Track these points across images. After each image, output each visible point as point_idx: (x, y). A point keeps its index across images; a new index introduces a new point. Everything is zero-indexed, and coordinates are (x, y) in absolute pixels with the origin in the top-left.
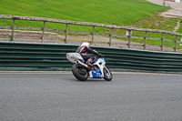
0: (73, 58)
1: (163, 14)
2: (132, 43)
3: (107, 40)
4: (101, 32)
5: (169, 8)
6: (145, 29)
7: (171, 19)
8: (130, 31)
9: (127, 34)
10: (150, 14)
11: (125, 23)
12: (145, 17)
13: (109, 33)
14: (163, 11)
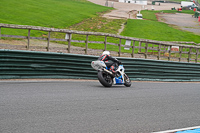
0: (97, 65)
1: (106, 15)
2: (72, 47)
3: (45, 44)
4: (38, 36)
5: (112, 8)
6: (86, 32)
7: (114, 20)
8: (69, 34)
9: (67, 37)
10: (91, 16)
11: (65, 26)
12: (86, 19)
13: (47, 36)
14: (106, 12)
